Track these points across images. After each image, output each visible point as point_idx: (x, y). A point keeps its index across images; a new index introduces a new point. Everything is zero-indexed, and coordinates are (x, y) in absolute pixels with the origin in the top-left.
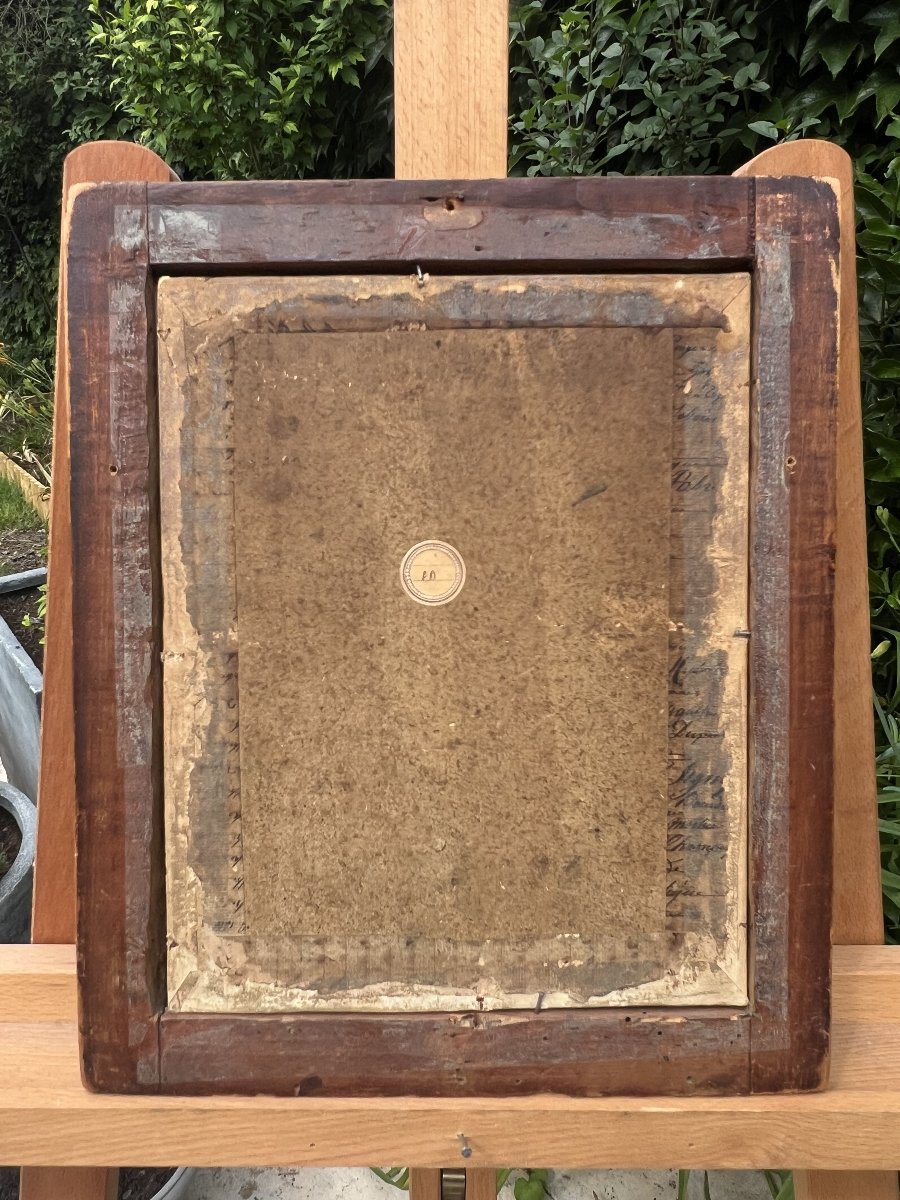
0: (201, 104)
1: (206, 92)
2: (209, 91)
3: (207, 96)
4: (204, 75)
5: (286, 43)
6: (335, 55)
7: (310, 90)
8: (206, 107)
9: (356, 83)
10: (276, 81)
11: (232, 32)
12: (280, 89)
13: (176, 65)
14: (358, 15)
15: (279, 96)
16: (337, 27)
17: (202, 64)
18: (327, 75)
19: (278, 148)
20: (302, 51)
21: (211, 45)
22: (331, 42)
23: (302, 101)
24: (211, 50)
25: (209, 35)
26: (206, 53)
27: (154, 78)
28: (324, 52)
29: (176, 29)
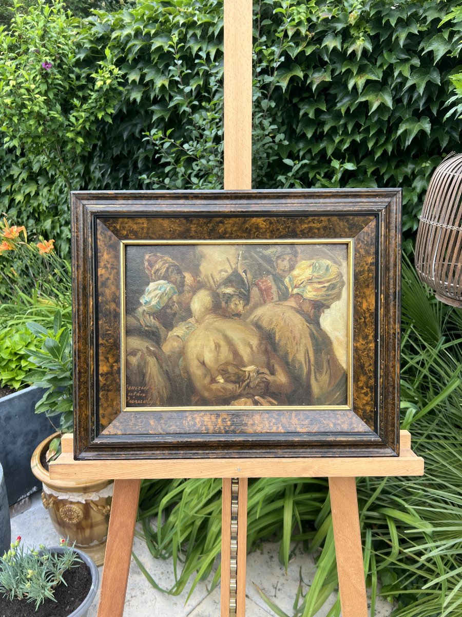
0: (37, 129)
1: (39, 123)
2: (41, 123)
3: (40, 125)
4: (39, 116)
5: (76, 102)
6: (100, 109)
7: (89, 124)
8: (40, 129)
10: (73, 119)
12: (75, 123)
13: (25, 111)
15: (73, 125)
16: (101, 97)
17: (38, 111)
18: (96, 117)
20: (85, 106)
21: (42, 103)
22: (98, 104)
23: (84, 128)
24: (42, 105)
25: (42, 99)
26: (40, 106)
27: (13, 115)
28: (95, 107)
29: (25, 95)
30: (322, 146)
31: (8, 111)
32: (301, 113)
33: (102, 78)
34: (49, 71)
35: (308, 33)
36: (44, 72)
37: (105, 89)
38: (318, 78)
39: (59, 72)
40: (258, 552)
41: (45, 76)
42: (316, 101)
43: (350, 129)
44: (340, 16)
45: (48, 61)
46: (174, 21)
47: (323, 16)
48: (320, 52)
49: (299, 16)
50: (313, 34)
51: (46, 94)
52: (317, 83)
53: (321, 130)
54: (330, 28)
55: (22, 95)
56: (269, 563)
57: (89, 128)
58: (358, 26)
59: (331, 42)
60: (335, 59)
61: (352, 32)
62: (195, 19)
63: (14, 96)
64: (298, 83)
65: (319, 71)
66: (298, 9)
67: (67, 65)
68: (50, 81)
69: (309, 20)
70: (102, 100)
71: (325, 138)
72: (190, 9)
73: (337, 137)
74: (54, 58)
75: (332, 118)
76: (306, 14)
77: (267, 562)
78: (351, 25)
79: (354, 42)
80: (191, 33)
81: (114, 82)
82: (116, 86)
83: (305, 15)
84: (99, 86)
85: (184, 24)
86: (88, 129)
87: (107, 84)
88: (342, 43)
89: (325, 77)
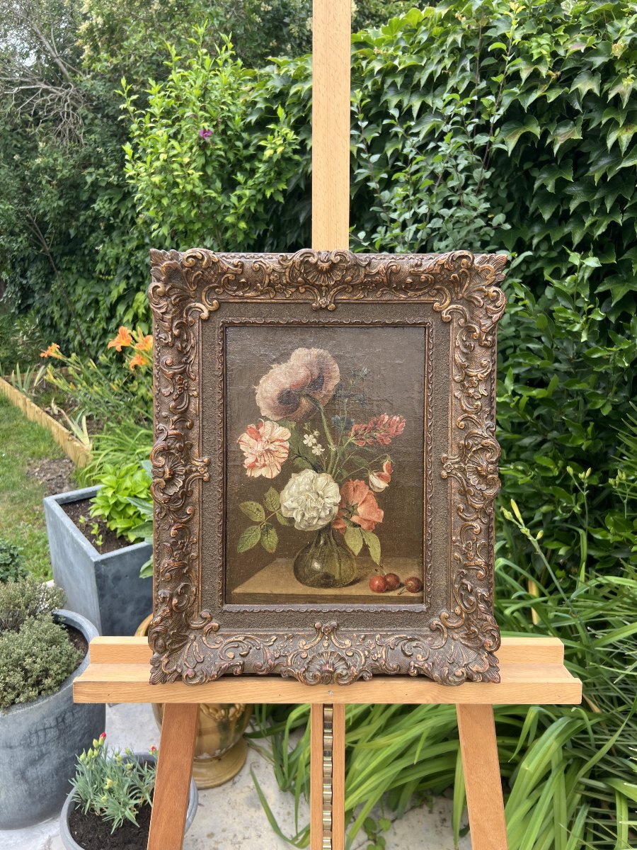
0: (190, 211)
1: (193, 205)
2: (195, 204)
3: (194, 208)
4: (193, 196)
5: (240, 177)
6: (270, 184)
7: (254, 204)
8: (193, 214)
9: (281, 200)
10: (234, 199)
11: (210, 171)
12: (237, 204)
13: (176, 191)
14: (283, 164)
15: (235, 207)
16: (271, 169)
17: (191, 191)
18: (264, 195)
19: (234, 236)
20: (250, 182)
21: (197, 180)
22: (267, 178)
23: (248, 209)
24: (197, 182)
25: (197, 174)
26: (194, 185)
27: (163, 197)
28: (263, 182)
29: (177, 170)
30: (566, 230)
31: (156, 191)
32: (536, 185)
33: (273, 146)
34: (208, 140)
35: (551, 72)
36: (202, 142)
37: (275, 160)
38: (564, 135)
39: (223, 140)
40: (426, 808)
41: (203, 147)
42: (560, 167)
43: (608, 206)
44: (599, 46)
45: (207, 128)
46: (369, 68)
47: (573, 48)
48: (568, 97)
49: (539, 50)
50: (559, 73)
51: (203, 168)
52: (560, 143)
53: (566, 208)
54: (585, 64)
55: (173, 170)
56: (439, 829)
57: (255, 210)
58: (626, 58)
59: (585, 84)
60: (591, 105)
61: (618, 67)
62: (396, 63)
63: (165, 173)
64: (533, 143)
65: (566, 125)
66: (539, 40)
67: (232, 130)
68: (208, 153)
69: (554, 54)
70: (272, 174)
71: (571, 220)
72: (391, 50)
73: (589, 218)
74: (215, 123)
75: (584, 191)
76: (550, 46)
77: (436, 827)
78: (616, 57)
79: (619, 82)
80: (389, 81)
81: (287, 150)
82: (291, 154)
83: (548, 47)
84: (268, 156)
85: (379, 72)
86: (253, 210)
87: (278, 153)
88: (601, 85)
89: (573, 133)
